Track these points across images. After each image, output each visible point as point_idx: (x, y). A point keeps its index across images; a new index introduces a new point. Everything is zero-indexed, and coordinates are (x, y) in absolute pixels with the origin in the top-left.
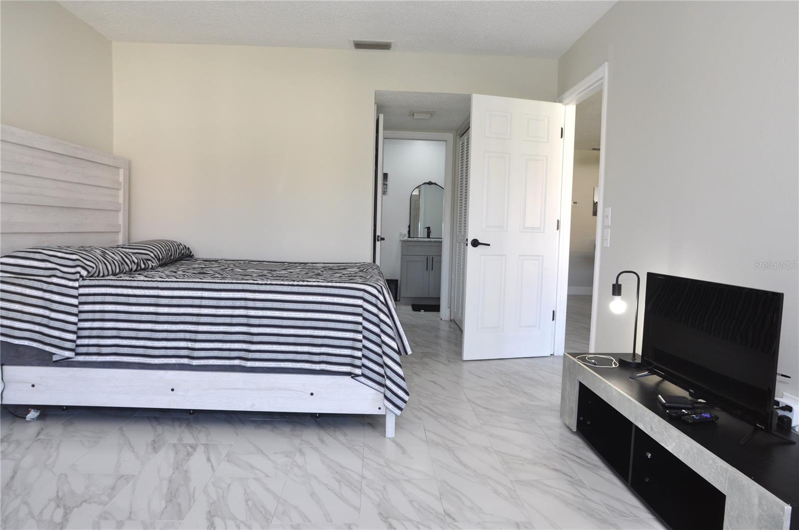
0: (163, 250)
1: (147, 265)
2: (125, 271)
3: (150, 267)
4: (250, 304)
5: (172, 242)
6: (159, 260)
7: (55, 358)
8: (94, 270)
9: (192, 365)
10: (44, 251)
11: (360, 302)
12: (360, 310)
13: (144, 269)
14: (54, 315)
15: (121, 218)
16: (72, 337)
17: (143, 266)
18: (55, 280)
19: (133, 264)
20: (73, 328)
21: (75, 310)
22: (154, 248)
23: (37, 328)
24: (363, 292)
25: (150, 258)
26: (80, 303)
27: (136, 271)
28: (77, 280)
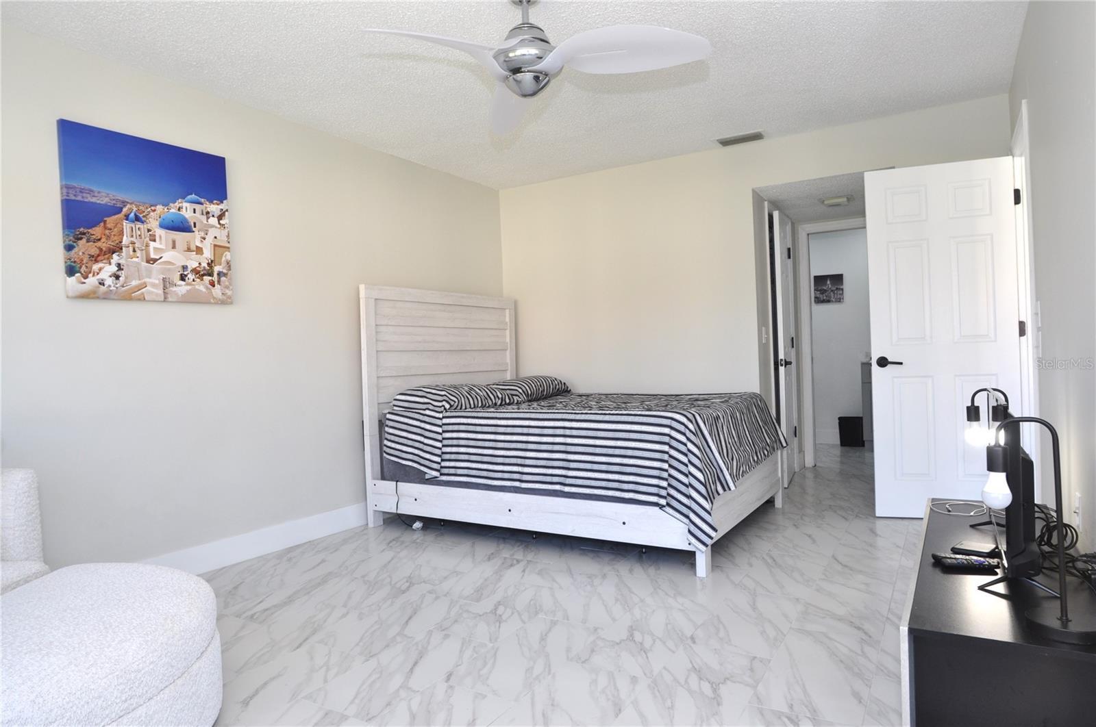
0: (533, 385)
1: (512, 400)
2: (487, 405)
3: (516, 401)
4: (568, 432)
5: (545, 378)
6: (527, 396)
7: (427, 477)
8: (456, 404)
9: (521, 488)
10: (424, 389)
11: (667, 430)
12: (666, 439)
13: (509, 404)
14: (426, 441)
15: (508, 357)
16: (438, 459)
17: (508, 401)
18: (427, 412)
19: (497, 399)
20: (438, 452)
21: (439, 437)
22: (524, 384)
23: (416, 452)
24: (670, 420)
25: (518, 393)
26: (444, 431)
27: (501, 405)
28: (442, 412)
